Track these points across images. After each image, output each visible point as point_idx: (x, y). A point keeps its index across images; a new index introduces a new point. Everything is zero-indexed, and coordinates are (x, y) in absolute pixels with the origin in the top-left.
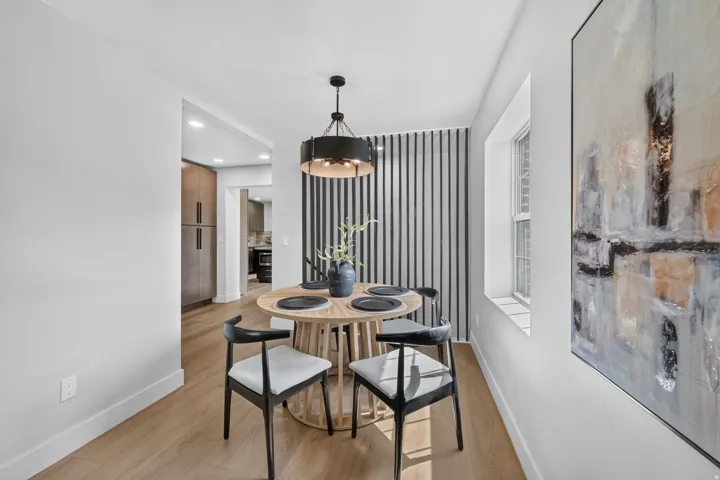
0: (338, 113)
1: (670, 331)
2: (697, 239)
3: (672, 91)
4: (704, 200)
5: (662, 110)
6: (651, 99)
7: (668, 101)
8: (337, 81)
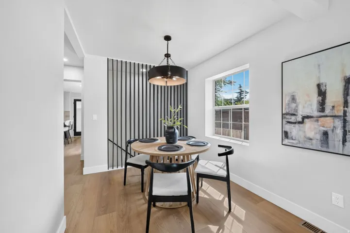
0: (168, 54)
1: (325, 134)
2: (334, 115)
3: (326, 86)
4: (335, 108)
5: (323, 89)
6: (319, 86)
7: (325, 88)
8: (168, 38)
